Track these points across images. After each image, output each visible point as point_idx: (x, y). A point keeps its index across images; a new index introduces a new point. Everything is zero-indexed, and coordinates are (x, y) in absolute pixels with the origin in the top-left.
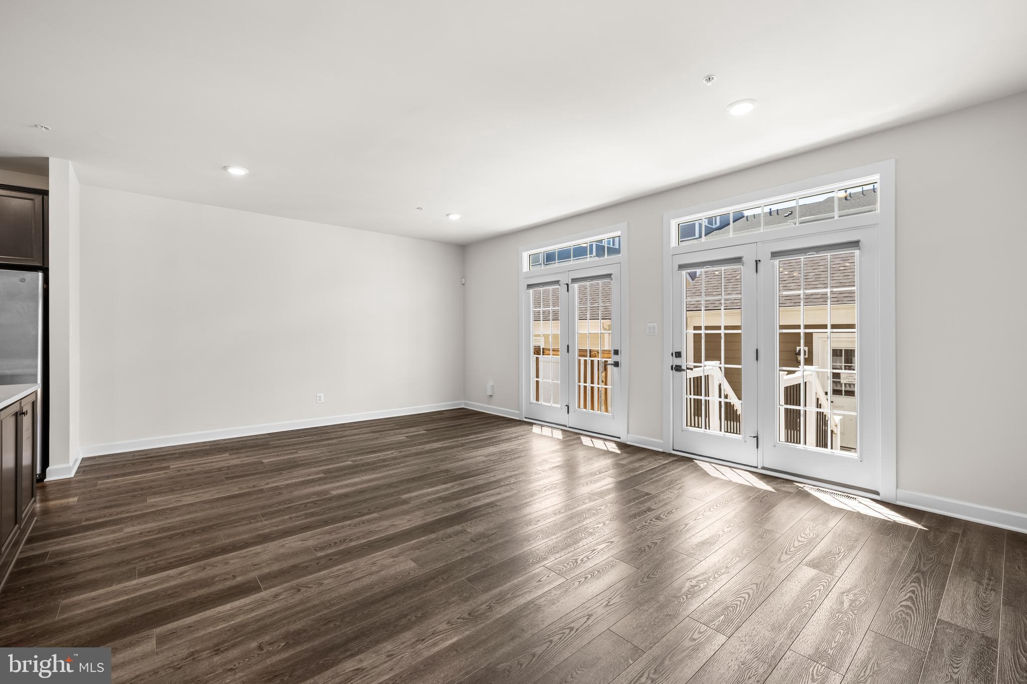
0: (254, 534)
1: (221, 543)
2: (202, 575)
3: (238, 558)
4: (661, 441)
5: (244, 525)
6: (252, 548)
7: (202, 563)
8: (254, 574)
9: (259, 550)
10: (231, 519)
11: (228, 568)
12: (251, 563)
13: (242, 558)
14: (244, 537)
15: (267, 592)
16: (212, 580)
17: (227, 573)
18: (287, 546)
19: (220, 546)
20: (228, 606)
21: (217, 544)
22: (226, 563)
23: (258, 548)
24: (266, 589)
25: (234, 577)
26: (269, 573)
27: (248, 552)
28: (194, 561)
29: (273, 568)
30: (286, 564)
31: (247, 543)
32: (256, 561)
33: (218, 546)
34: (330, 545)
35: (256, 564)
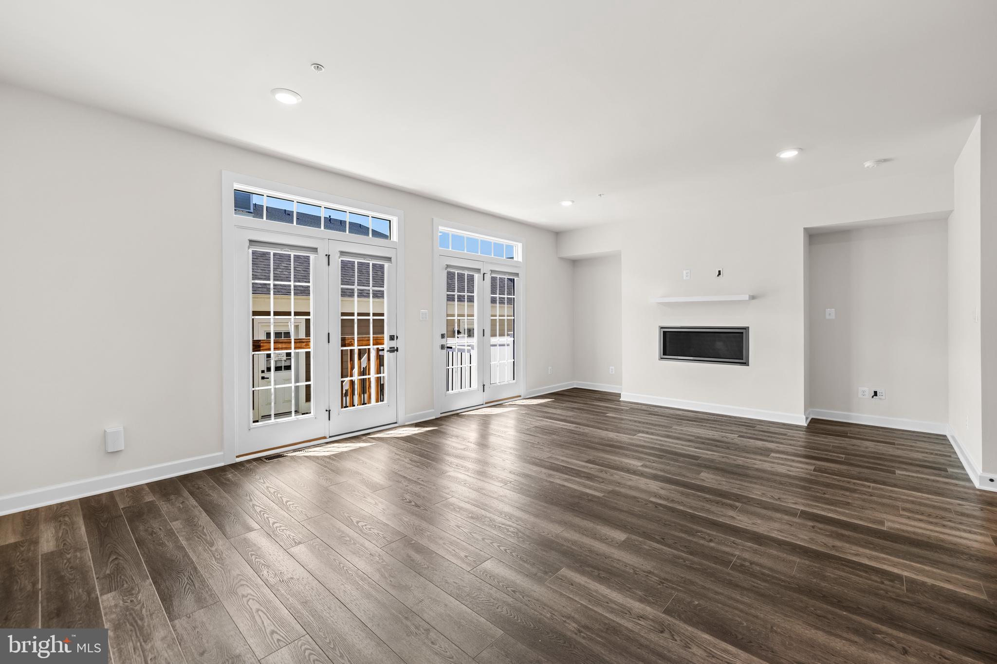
0: (762, 548)
1: (803, 561)
2: (838, 543)
3: (799, 538)
4: (433, 410)
5: (761, 566)
6: (779, 537)
7: (833, 553)
8: (797, 520)
9: (776, 532)
10: (767, 585)
11: (813, 535)
12: (792, 528)
13: (796, 536)
14: (775, 552)
15: (799, 508)
16: (831, 535)
17: (816, 532)
18: (750, 522)
19: (805, 558)
20: (830, 515)
21: (807, 562)
22: (812, 539)
23: (775, 534)
24: (799, 509)
25: (813, 527)
26: (786, 515)
27: (786, 537)
28: (840, 559)
29: (780, 516)
30: (769, 513)
31: (779, 545)
32: (787, 527)
33: (808, 560)
34: (722, 504)
35: (788, 525)
